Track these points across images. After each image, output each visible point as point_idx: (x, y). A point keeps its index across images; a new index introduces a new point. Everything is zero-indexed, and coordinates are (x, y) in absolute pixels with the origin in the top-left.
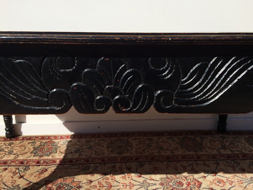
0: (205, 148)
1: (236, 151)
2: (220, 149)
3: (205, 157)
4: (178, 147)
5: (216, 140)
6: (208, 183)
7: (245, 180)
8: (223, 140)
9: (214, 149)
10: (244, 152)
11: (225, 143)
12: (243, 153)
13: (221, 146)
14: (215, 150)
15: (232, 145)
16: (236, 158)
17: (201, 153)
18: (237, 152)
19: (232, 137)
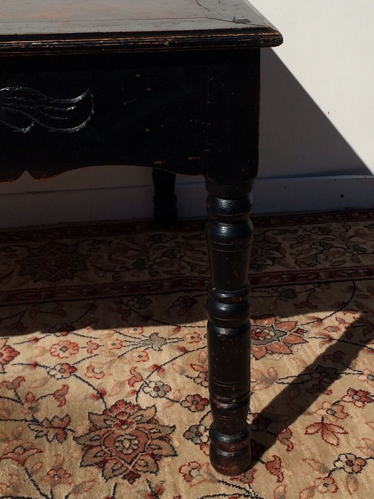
0: (87, 269)
1: (164, 272)
2: (128, 269)
3: (70, 292)
4: (13, 272)
5: (132, 246)
6: (36, 352)
7: (132, 340)
8: (152, 245)
9: (109, 271)
10: (184, 274)
11: (151, 253)
12: (178, 277)
13: (133, 264)
14: (109, 275)
15: (166, 259)
16: (152, 291)
17: (68, 283)
18: (167, 274)
19: (183, 237)
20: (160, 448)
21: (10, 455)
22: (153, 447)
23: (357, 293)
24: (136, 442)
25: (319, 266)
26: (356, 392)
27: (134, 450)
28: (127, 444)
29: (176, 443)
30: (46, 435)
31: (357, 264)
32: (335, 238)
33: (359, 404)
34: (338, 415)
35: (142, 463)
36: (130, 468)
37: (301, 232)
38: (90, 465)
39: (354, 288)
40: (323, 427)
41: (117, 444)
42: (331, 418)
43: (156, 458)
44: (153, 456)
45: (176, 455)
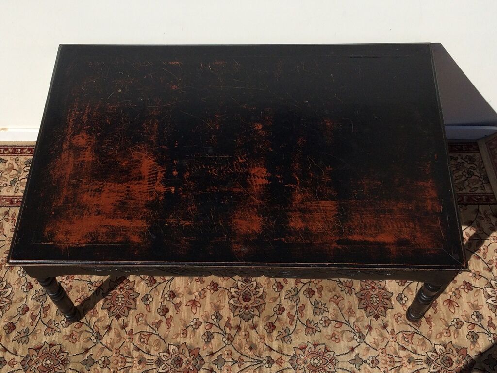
20: (387, 304)
21: (333, 299)
22: (384, 303)
23: (479, 215)
24: (378, 299)
25: (464, 191)
26: (466, 283)
27: (377, 303)
28: (375, 300)
29: (393, 302)
30: (344, 290)
31: (483, 192)
32: (475, 167)
33: (466, 291)
34: (457, 296)
35: (380, 311)
36: (376, 312)
37: (459, 161)
38: (362, 309)
39: (478, 211)
40: (450, 302)
41: (371, 299)
42: (454, 297)
43: (386, 309)
44: (384, 307)
45: (393, 309)
